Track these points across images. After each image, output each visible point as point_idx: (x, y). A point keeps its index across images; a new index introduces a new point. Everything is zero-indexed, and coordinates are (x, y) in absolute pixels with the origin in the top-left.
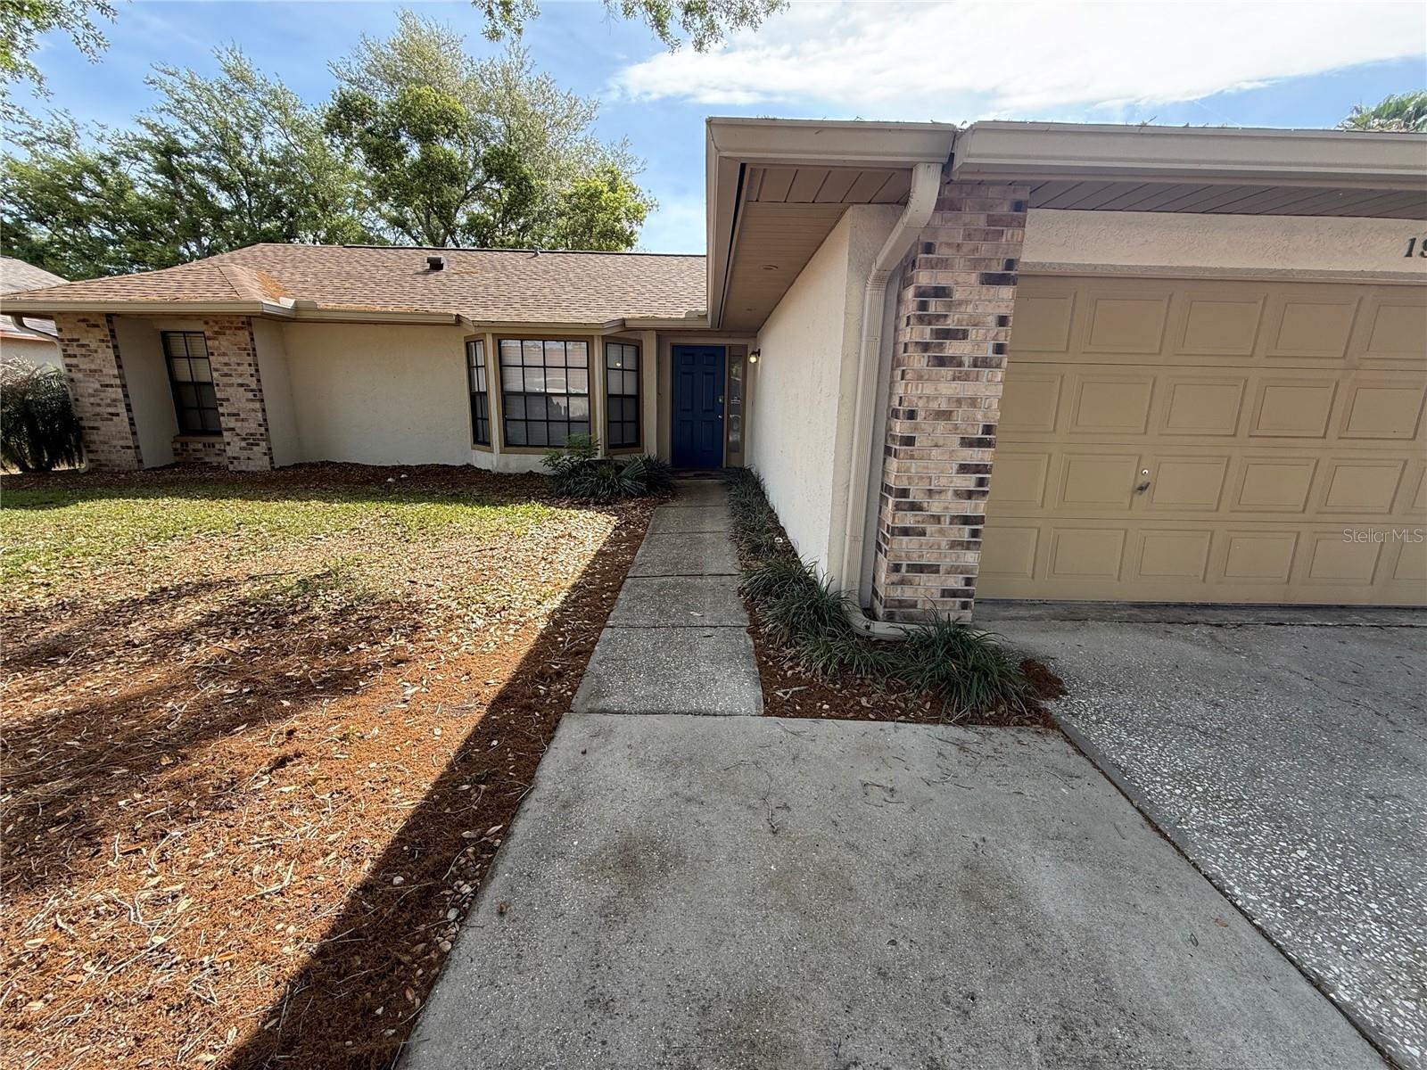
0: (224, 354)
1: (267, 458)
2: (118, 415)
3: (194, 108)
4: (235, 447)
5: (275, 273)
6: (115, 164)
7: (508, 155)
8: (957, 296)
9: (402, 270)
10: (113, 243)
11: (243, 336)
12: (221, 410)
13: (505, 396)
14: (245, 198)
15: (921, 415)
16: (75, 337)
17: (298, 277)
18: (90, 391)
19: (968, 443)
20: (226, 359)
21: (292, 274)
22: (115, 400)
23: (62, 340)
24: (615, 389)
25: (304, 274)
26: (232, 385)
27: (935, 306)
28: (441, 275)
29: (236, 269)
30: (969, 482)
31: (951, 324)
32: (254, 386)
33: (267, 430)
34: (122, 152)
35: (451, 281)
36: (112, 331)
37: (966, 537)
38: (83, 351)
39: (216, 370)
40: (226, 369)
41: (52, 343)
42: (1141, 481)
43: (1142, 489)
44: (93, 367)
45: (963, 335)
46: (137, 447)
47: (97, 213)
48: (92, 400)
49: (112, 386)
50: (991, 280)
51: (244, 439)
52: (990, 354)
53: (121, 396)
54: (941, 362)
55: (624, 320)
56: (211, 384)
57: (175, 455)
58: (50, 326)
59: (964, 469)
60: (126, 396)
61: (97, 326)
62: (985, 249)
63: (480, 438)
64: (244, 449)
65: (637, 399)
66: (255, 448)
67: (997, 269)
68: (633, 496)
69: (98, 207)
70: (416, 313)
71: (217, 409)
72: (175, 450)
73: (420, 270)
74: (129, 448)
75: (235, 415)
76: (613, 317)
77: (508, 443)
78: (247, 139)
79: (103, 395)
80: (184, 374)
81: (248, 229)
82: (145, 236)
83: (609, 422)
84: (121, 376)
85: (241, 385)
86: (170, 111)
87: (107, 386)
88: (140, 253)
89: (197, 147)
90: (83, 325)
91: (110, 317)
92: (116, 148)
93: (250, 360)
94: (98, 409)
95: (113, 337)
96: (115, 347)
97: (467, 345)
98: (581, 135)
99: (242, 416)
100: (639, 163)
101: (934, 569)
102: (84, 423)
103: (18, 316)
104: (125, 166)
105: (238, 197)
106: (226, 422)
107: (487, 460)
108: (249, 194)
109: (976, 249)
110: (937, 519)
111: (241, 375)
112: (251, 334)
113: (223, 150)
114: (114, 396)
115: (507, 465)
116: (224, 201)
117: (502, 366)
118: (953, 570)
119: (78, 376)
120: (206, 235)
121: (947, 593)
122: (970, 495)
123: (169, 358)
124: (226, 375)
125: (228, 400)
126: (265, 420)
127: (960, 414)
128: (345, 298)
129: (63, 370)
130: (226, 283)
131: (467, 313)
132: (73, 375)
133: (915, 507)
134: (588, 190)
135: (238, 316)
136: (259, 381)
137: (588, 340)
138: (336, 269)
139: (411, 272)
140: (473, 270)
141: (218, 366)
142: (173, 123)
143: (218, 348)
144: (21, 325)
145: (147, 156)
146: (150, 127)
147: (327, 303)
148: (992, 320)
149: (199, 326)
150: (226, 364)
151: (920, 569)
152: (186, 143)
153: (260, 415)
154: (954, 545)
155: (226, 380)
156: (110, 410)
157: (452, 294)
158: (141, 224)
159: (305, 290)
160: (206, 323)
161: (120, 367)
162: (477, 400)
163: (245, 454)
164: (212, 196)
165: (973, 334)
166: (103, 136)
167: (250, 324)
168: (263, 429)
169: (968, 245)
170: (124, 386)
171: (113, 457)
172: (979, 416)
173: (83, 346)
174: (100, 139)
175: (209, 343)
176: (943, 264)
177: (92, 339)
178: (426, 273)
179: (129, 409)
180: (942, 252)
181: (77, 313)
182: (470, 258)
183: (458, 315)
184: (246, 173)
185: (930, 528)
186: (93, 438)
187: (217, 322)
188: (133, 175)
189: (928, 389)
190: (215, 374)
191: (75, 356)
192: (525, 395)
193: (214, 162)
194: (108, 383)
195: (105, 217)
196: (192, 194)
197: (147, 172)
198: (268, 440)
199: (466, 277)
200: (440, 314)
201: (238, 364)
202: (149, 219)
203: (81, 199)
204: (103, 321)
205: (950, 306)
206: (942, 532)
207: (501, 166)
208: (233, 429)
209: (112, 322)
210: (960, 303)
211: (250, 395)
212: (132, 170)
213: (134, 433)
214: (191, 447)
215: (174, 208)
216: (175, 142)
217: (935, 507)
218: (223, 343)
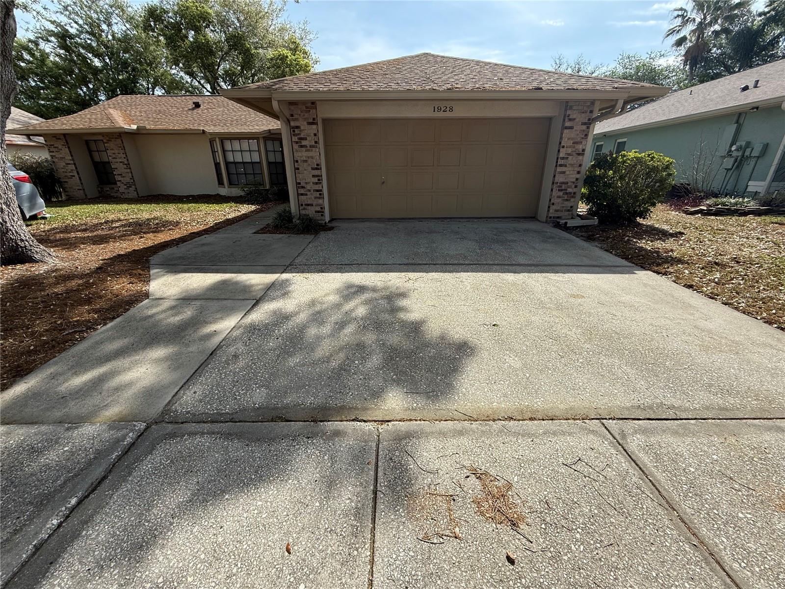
0: (112, 149)
1: (136, 192)
2: (74, 176)
3: (73, 9)
4: (122, 188)
5: (128, 112)
6: (37, 44)
7: (238, 37)
8: (302, 128)
9: (182, 108)
10: (43, 89)
11: (119, 141)
12: (115, 173)
13: (227, 164)
14: (108, 61)
15: (299, 161)
16: (52, 144)
17: (138, 113)
18: (62, 166)
19: (313, 169)
20: (113, 152)
21: (136, 112)
22: (72, 170)
23: (47, 145)
24: (272, 159)
25: (141, 112)
26: (117, 162)
27: (297, 131)
28: (199, 110)
29: (111, 111)
30: (316, 180)
31: (302, 136)
32: (126, 162)
33: (134, 181)
34: (40, 37)
35: (203, 113)
36: (66, 141)
37: (318, 196)
38: (56, 149)
39: (110, 156)
40: (114, 156)
41: (43, 147)
42: (382, 181)
43: (383, 183)
44: (61, 156)
45: (306, 139)
46: (84, 190)
47: (32, 73)
48: (63, 170)
49: (70, 164)
50: (309, 123)
51: (125, 185)
52: (314, 144)
53: (74, 168)
54: (302, 146)
55: (270, 130)
56: (109, 162)
57: (99, 193)
58: (41, 139)
59: (314, 176)
60: (76, 168)
61: (60, 139)
62: (306, 115)
63: (221, 183)
64: (126, 189)
65: (283, 164)
66: (130, 188)
67: (311, 121)
68: (272, 201)
69: (32, 69)
70: (187, 130)
71: (113, 173)
72: (99, 191)
73: (190, 108)
74: (81, 190)
75: (121, 175)
76: (266, 129)
77: (231, 184)
78: (104, 27)
79: (67, 168)
80: (97, 159)
81: (112, 79)
82: (59, 85)
83: (270, 174)
84: (73, 160)
85: (121, 162)
86: (61, 12)
87: (68, 164)
88: (59, 95)
89: (78, 33)
90: (55, 138)
91: (64, 135)
92: (36, 35)
93: (123, 151)
94: (66, 174)
95: (67, 143)
96: (69, 148)
97: (210, 142)
98: (279, 20)
99: (123, 175)
100: (314, 33)
101: (312, 205)
102: (61, 180)
103: (29, 136)
104: (43, 45)
105: (104, 60)
106: (118, 178)
107: (224, 191)
108: (110, 59)
109: (304, 115)
110: (309, 191)
111: (121, 158)
112: (122, 140)
113: (92, 33)
114: (72, 168)
115: (231, 193)
116: (97, 63)
117: (224, 151)
118: (317, 205)
119: (56, 160)
120: (90, 82)
121: (316, 212)
122: (317, 183)
123: (90, 151)
124: (114, 158)
125: (116, 169)
126: (133, 177)
127: (310, 160)
128: (158, 123)
129: (49, 158)
130: (108, 119)
131: (207, 129)
132: (54, 160)
133: (303, 187)
134: (279, 56)
135: (115, 133)
136: (128, 160)
137: (258, 139)
138: (154, 108)
139: (187, 109)
140: (214, 107)
141: (111, 155)
142: (63, 19)
143: (110, 147)
144: (30, 139)
145: (53, 39)
146: (53, 22)
147: (150, 126)
148: (312, 135)
149: (100, 138)
150: (114, 154)
151: (308, 205)
152: (73, 31)
153: (130, 174)
154: (315, 198)
155: (114, 160)
156: (71, 174)
157: (202, 120)
158: (56, 78)
159: (142, 120)
160: (103, 136)
161: (72, 156)
162: (217, 165)
163: (126, 191)
164: (90, 60)
165: (308, 138)
166: (28, 28)
167: (121, 136)
168: (132, 181)
169: (302, 114)
170: (75, 164)
171: (74, 193)
172: (315, 161)
173: (56, 147)
174: (27, 30)
175: (106, 145)
176: (296, 120)
177: (59, 144)
178: (193, 109)
179: (78, 174)
180: (296, 116)
181: (52, 134)
182: (214, 100)
183: (203, 130)
184: (106, 47)
185: (308, 193)
186: (66, 186)
187: (107, 136)
188: (48, 50)
189: (300, 154)
190: (110, 158)
191: (53, 152)
192: (235, 163)
193: (89, 42)
194: (69, 163)
195: (37, 75)
196: (79, 59)
197: (54, 48)
198: (135, 185)
199: (210, 110)
200: (196, 130)
201: (119, 153)
202: (60, 75)
203: (23, 64)
204: (62, 137)
205: (301, 131)
206: (311, 194)
207: (236, 42)
208: (120, 181)
209: (67, 138)
210: (303, 130)
211: (125, 166)
212: (47, 47)
213: (82, 184)
214: (105, 189)
215: (72, 69)
216: (67, 31)
217: (308, 187)
218: (111, 145)
